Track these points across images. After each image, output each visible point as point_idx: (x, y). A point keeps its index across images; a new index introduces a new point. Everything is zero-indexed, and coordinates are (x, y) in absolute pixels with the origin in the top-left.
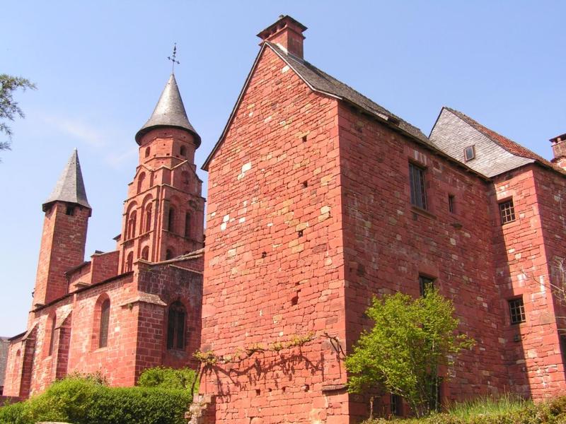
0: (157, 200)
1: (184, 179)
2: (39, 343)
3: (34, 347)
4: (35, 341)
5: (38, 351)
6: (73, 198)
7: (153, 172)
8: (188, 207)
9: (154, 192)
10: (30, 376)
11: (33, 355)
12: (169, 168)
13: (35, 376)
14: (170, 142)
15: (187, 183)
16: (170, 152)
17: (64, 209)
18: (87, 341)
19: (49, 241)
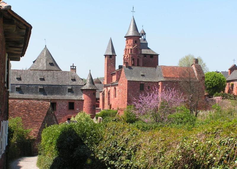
0: (129, 58)
1: (137, 50)
2: (105, 94)
3: (104, 95)
4: (104, 94)
5: (105, 96)
6: (111, 54)
7: (128, 49)
8: (138, 58)
9: (129, 55)
10: (104, 101)
11: (104, 97)
12: (132, 48)
13: (105, 101)
14: (132, 40)
15: (137, 51)
16: (132, 43)
17: (109, 56)
18: (113, 96)
19: (106, 65)
